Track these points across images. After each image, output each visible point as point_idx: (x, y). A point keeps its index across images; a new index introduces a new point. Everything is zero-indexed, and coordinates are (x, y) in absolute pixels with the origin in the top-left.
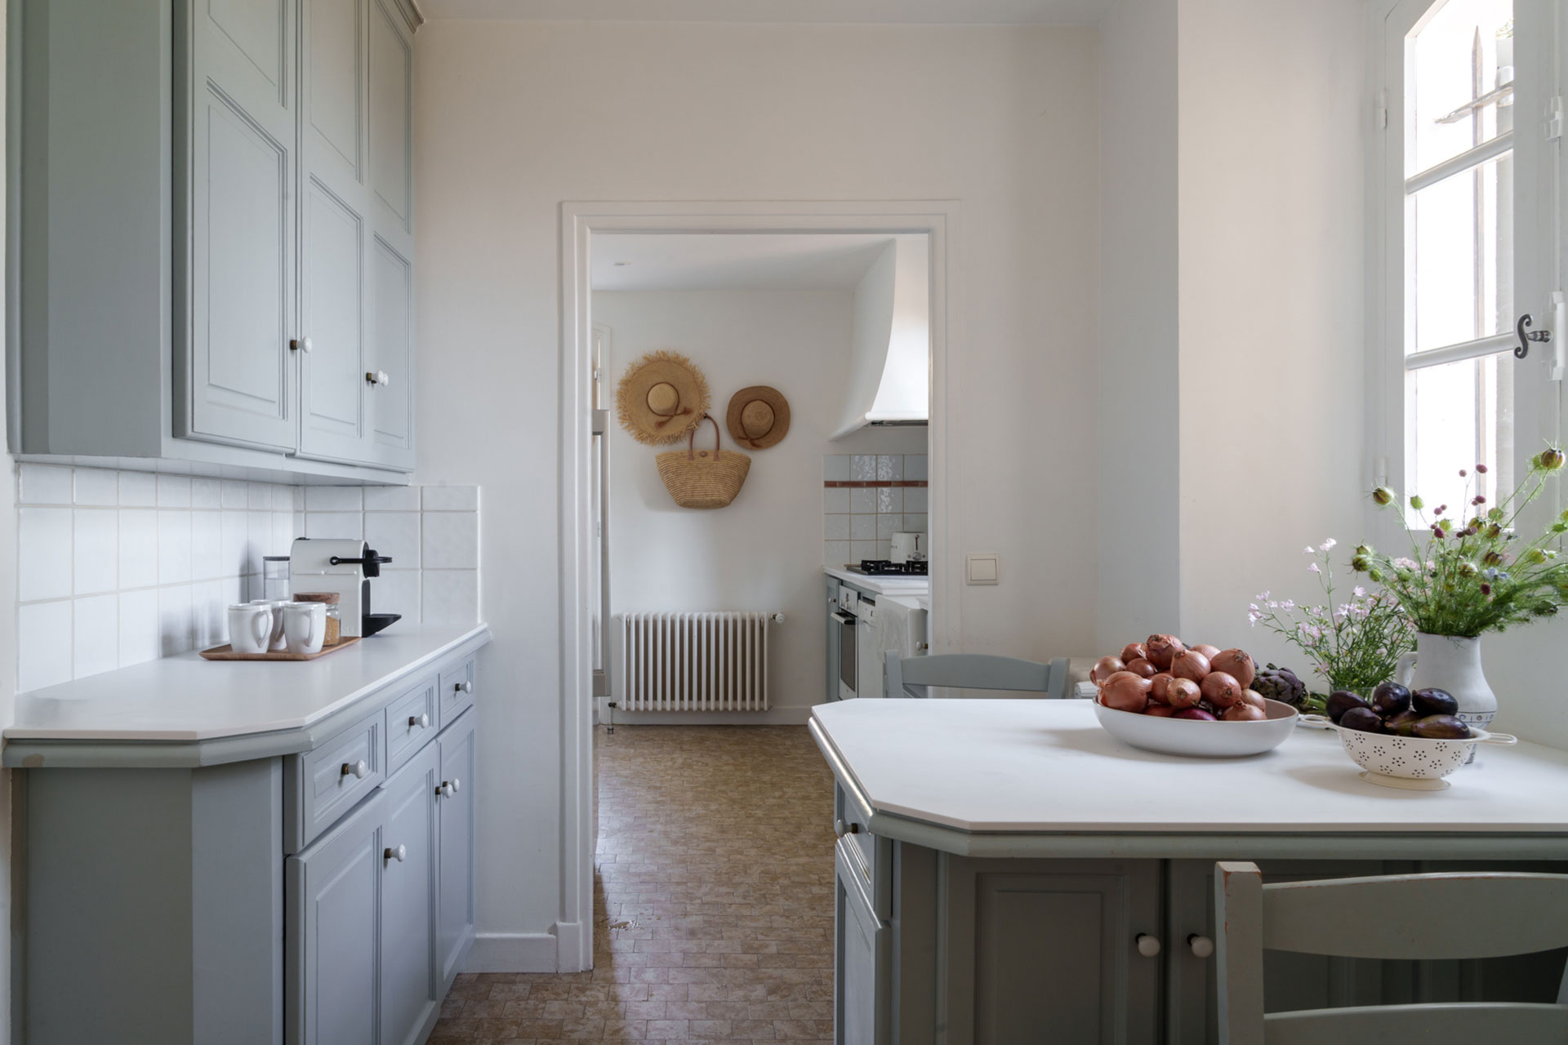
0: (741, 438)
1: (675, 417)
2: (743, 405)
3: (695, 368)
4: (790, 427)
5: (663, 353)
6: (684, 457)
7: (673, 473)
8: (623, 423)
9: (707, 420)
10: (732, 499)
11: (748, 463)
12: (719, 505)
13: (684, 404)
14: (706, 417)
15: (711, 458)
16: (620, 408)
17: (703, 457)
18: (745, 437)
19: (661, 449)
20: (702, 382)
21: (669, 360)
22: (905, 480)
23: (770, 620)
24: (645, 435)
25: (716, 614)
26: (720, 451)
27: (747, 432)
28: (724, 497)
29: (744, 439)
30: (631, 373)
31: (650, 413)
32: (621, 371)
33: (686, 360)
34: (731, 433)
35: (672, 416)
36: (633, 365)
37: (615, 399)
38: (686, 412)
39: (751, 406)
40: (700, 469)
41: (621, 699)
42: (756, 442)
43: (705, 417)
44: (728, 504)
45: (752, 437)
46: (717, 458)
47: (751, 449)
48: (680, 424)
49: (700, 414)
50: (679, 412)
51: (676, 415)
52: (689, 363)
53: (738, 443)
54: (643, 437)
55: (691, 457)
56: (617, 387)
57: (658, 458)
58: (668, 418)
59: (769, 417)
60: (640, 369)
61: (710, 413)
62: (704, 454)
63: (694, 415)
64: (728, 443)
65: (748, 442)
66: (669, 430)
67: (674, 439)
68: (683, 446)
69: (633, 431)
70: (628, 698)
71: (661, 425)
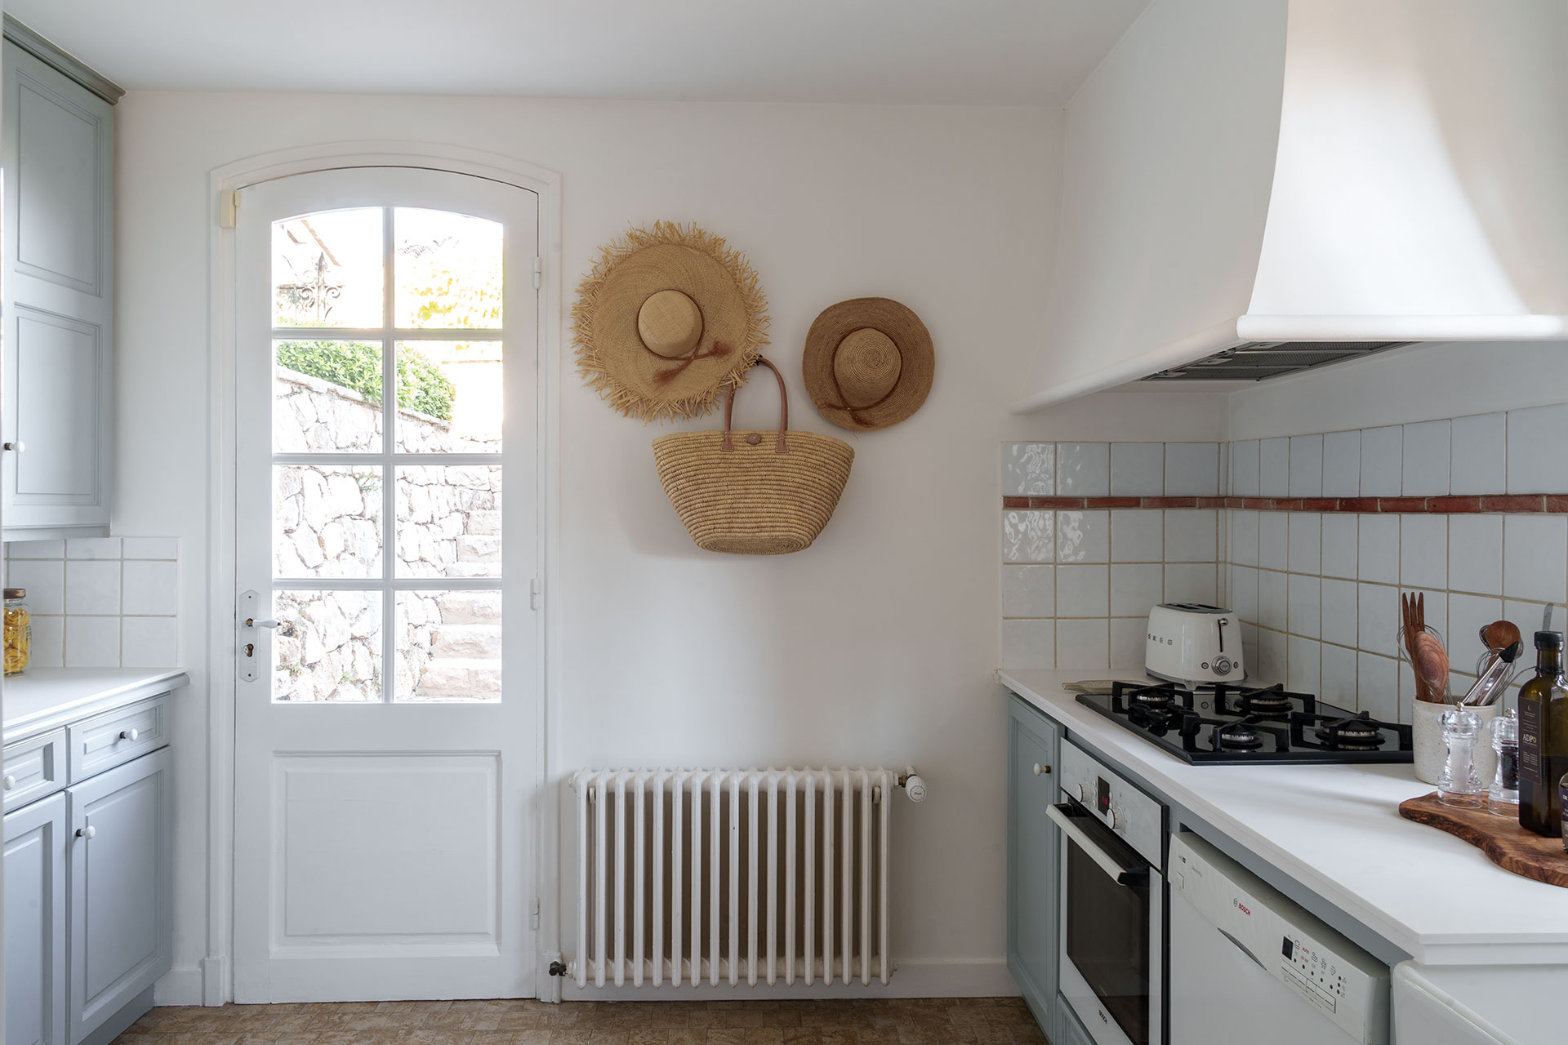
0: (832, 406)
1: (696, 363)
2: (838, 337)
3: (736, 257)
4: (934, 384)
5: (671, 226)
6: (712, 444)
7: (688, 478)
8: (586, 372)
9: (761, 368)
10: (814, 536)
11: (848, 458)
12: (791, 546)
13: (714, 334)
14: (760, 362)
15: (769, 447)
16: (581, 341)
17: (754, 444)
18: (841, 404)
19: (665, 428)
20: (751, 288)
21: (682, 244)
22: (1167, 495)
23: (893, 789)
24: (633, 399)
25: (780, 775)
26: (788, 433)
27: (846, 395)
28: (799, 533)
29: (838, 408)
30: (603, 269)
31: (646, 353)
32: (582, 266)
33: (717, 242)
34: (811, 396)
35: (689, 361)
36: (607, 252)
37: (570, 322)
38: (719, 351)
39: (854, 340)
40: (747, 470)
41: (574, 957)
42: (864, 415)
43: (758, 363)
44: (806, 546)
45: (857, 404)
46: (782, 446)
47: (853, 430)
48: (704, 375)
49: (748, 356)
50: (703, 350)
51: (697, 357)
52: (725, 248)
53: (827, 419)
54: (628, 402)
55: (728, 444)
56: (573, 298)
57: (658, 446)
58: (680, 363)
59: (893, 362)
60: (624, 259)
61: (768, 354)
62: (756, 440)
63: (736, 357)
64: (805, 417)
65: (845, 415)
66: (684, 387)
67: (694, 407)
68: (712, 421)
69: (607, 391)
70: (591, 954)
71: (666, 377)
